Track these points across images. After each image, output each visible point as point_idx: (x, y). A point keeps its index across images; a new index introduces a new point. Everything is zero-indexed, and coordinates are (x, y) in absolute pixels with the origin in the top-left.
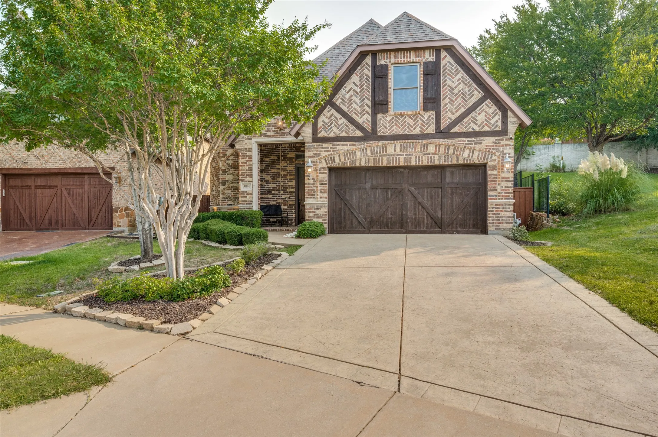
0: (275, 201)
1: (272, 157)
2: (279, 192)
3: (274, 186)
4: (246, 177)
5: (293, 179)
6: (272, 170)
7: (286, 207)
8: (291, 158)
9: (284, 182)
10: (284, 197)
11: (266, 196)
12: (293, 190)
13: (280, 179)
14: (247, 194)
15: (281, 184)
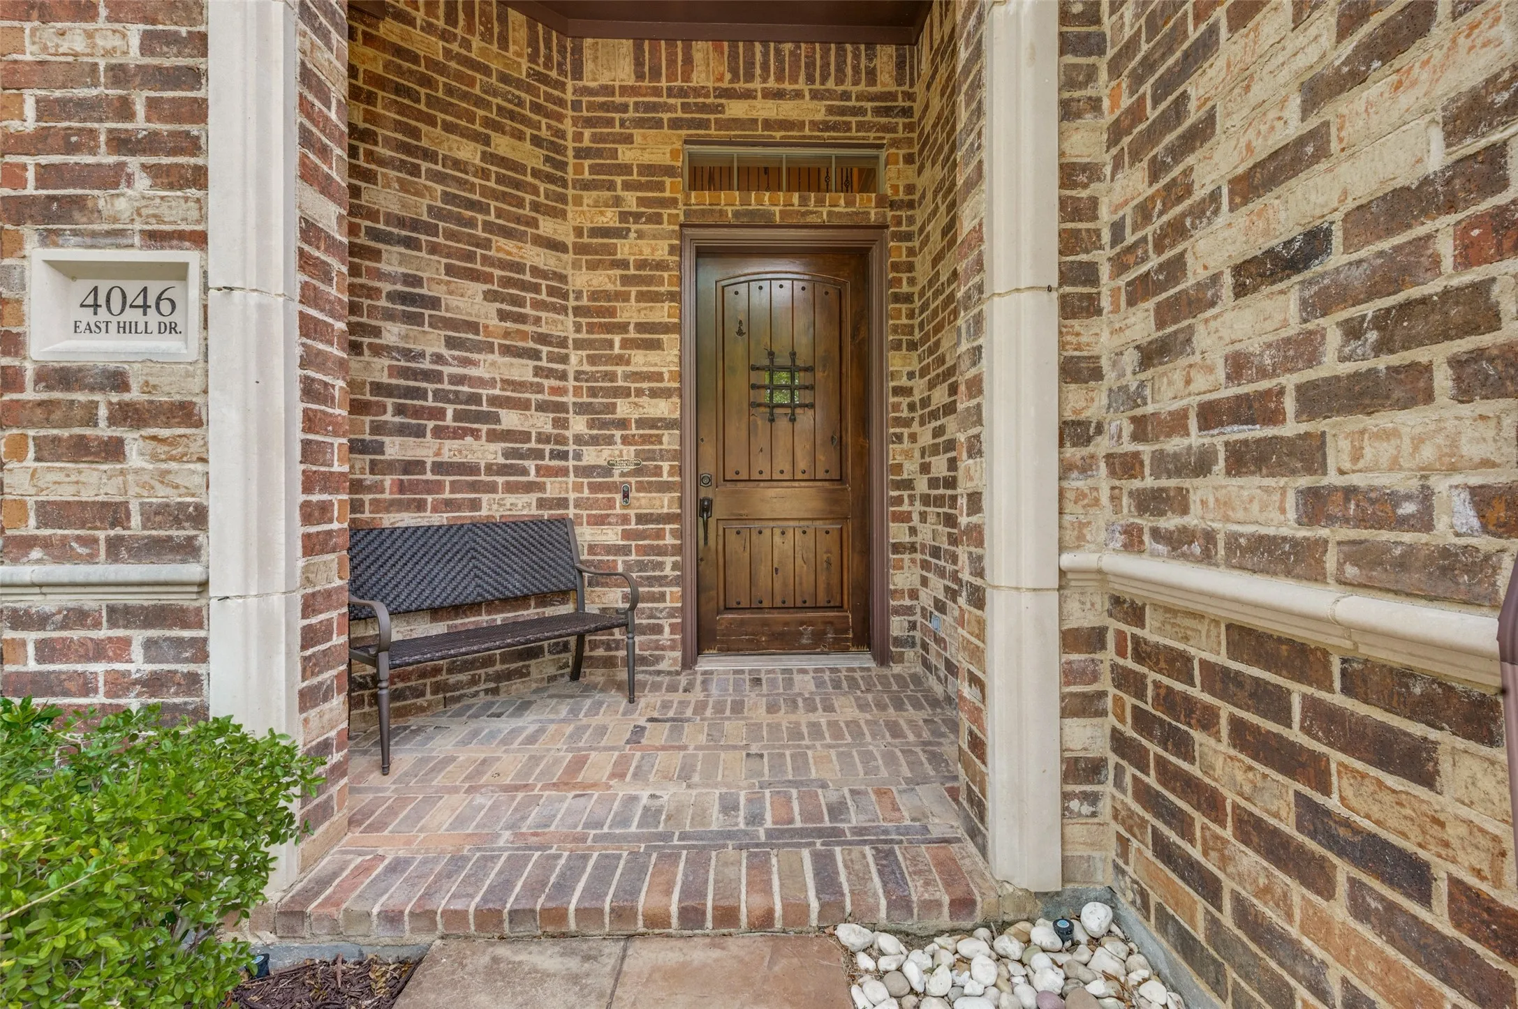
0: (529, 487)
1: (502, 145)
2: (561, 423)
3: (522, 370)
4: (113, 178)
5: (666, 328)
6: (504, 247)
7: (611, 535)
8: (647, 169)
9: (597, 351)
10: (591, 456)
11: (450, 450)
12: (663, 408)
13: (565, 326)
14: (127, 415)
15: (577, 359)
